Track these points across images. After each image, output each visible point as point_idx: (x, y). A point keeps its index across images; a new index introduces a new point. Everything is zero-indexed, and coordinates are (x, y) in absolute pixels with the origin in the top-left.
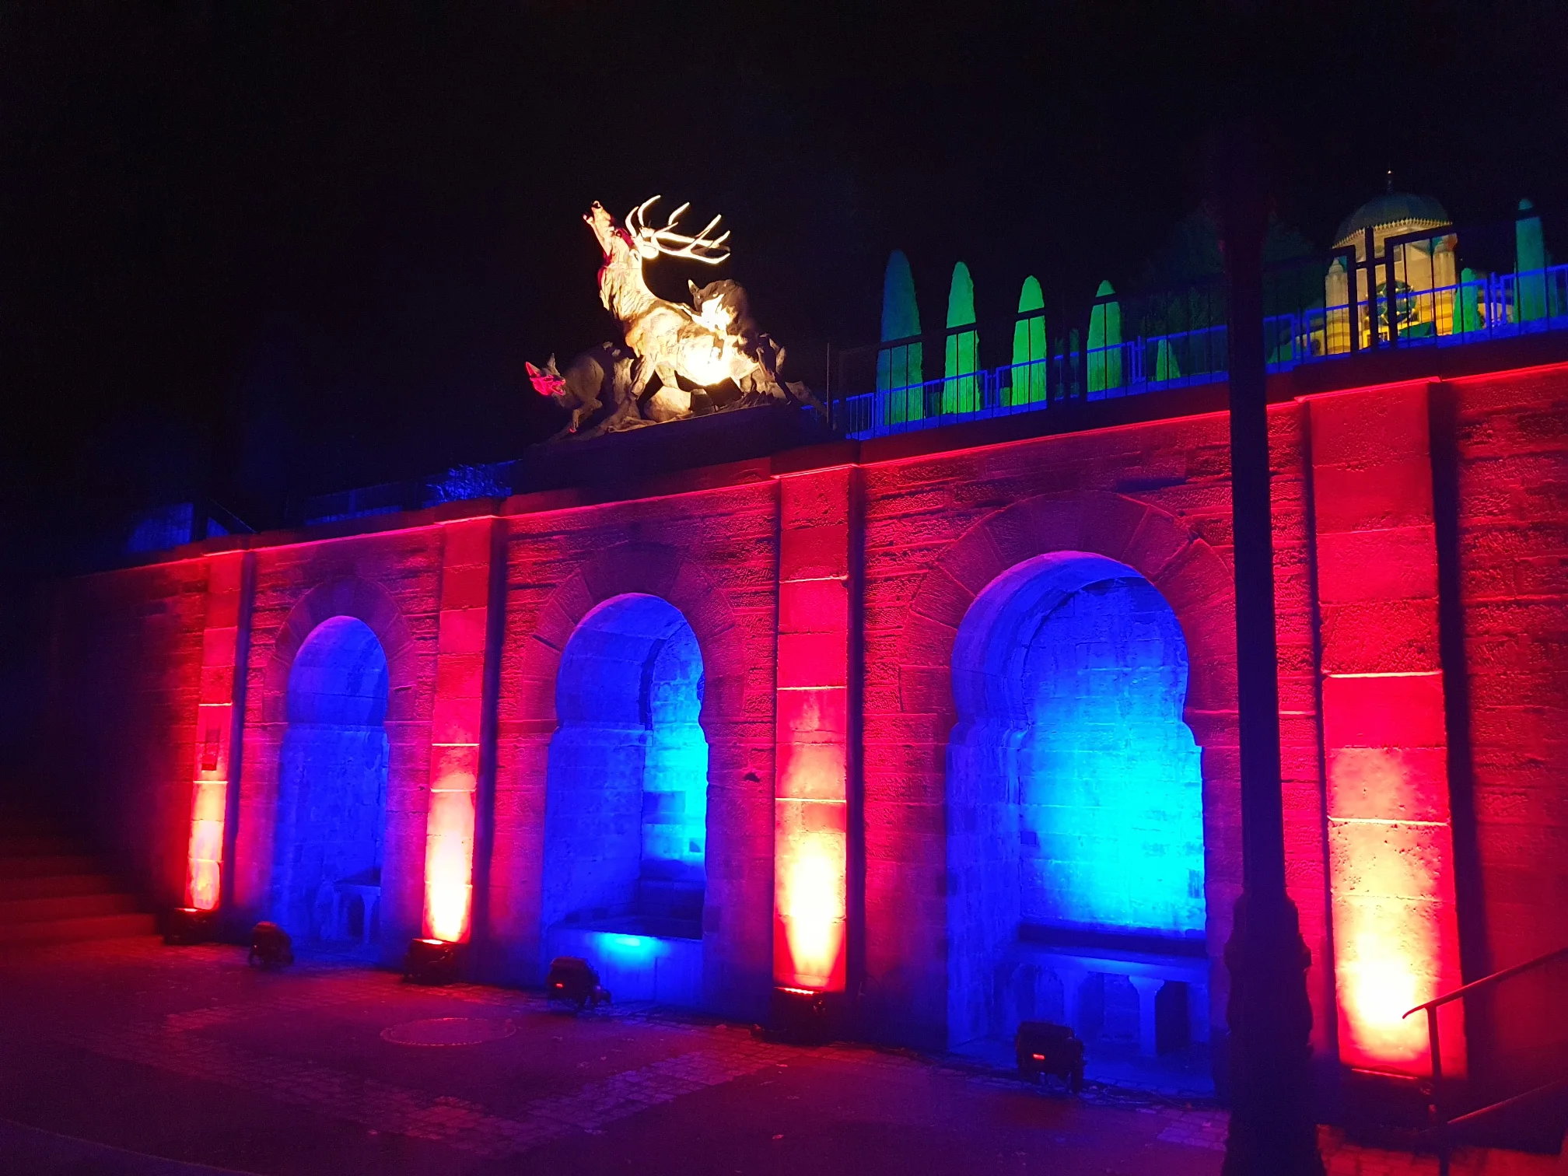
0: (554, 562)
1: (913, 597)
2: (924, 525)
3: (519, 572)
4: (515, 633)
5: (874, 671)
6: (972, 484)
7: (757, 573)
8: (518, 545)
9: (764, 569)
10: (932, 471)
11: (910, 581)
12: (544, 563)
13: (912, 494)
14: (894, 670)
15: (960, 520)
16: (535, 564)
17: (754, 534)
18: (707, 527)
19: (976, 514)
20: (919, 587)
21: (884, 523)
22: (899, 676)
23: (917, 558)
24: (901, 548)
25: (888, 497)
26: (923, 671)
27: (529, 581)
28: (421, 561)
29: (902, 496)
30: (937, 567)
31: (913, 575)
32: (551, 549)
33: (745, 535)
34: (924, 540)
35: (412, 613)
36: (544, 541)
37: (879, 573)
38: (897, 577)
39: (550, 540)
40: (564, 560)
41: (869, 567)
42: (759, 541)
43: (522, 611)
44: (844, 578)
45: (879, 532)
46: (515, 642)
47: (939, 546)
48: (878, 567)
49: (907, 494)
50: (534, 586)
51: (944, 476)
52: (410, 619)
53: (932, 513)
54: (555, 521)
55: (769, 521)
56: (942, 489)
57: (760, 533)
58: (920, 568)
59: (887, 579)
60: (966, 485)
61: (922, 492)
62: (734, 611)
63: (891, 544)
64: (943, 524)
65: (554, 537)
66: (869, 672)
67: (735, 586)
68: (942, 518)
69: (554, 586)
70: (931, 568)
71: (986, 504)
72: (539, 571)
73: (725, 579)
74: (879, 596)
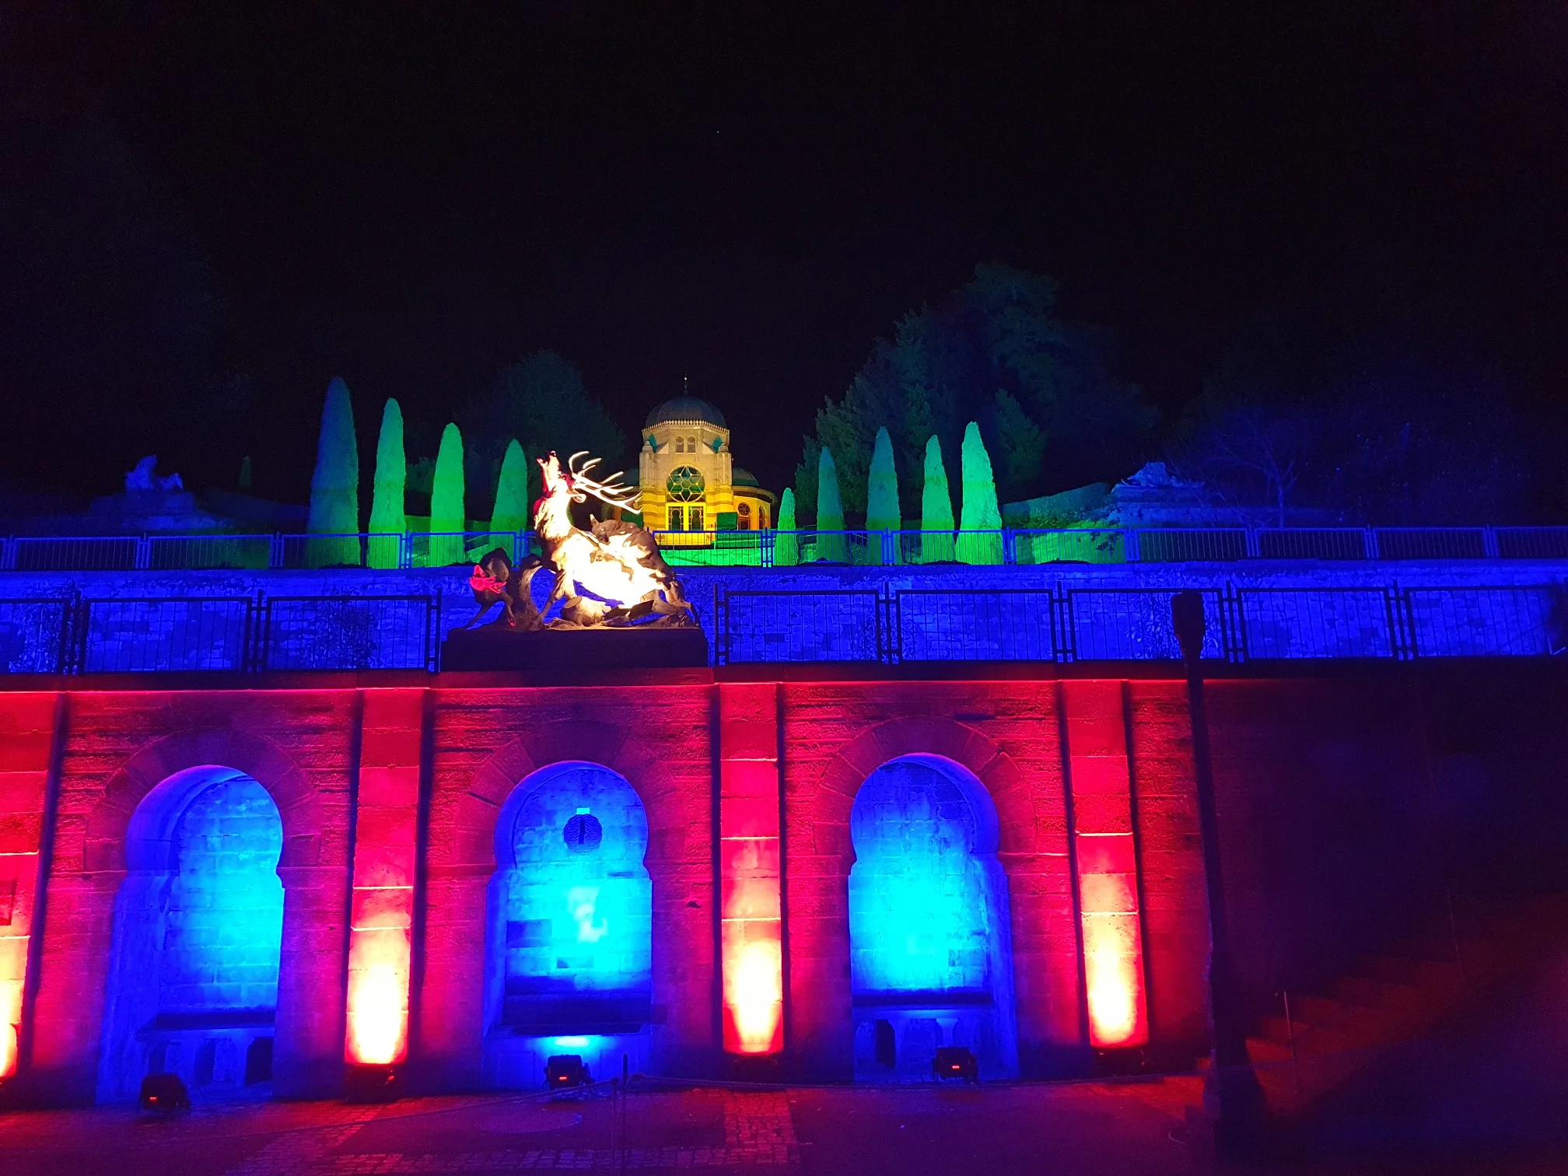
0: (489, 731)
1: (822, 776)
2: (829, 728)
3: (449, 737)
4: (446, 790)
5: (794, 826)
6: (862, 704)
7: (694, 751)
8: (446, 713)
9: (701, 748)
10: (834, 692)
11: (819, 765)
12: (478, 731)
13: (820, 706)
14: (809, 825)
15: (855, 727)
16: (468, 731)
17: (692, 721)
18: (648, 713)
19: (866, 724)
20: (826, 769)
21: (799, 723)
22: (813, 830)
23: (825, 749)
24: (813, 742)
25: (802, 706)
26: (831, 826)
27: (461, 745)
28: (324, 720)
29: (812, 706)
30: (839, 757)
31: (821, 761)
32: (486, 720)
33: (683, 722)
34: (829, 738)
35: (314, 767)
36: (480, 712)
37: (795, 757)
38: (809, 762)
39: (485, 712)
40: (500, 730)
41: (788, 753)
42: (695, 727)
43: (454, 771)
44: (775, 760)
45: (797, 728)
46: (446, 797)
47: (840, 743)
48: (794, 754)
49: (816, 705)
50: (468, 750)
51: (842, 697)
52: (310, 772)
53: (835, 720)
54: (492, 697)
55: (704, 713)
56: (841, 705)
57: (696, 722)
58: (826, 756)
59: (802, 762)
60: (858, 704)
61: (827, 705)
62: (675, 779)
63: (805, 738)
64: (842, 728)
65: (490, 710)
66: (790, 826)
67: (675, 760)
68: (843, 724)
69: (491, 750)
70: (834, 756)
71: (871, 718)
72: (472, 737)
73: (666, 754)
74: (795, 774)
